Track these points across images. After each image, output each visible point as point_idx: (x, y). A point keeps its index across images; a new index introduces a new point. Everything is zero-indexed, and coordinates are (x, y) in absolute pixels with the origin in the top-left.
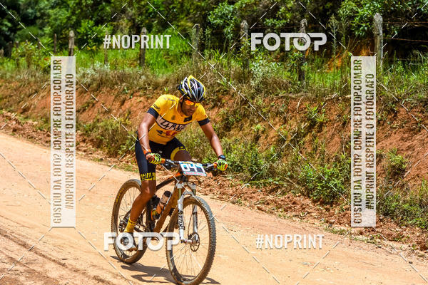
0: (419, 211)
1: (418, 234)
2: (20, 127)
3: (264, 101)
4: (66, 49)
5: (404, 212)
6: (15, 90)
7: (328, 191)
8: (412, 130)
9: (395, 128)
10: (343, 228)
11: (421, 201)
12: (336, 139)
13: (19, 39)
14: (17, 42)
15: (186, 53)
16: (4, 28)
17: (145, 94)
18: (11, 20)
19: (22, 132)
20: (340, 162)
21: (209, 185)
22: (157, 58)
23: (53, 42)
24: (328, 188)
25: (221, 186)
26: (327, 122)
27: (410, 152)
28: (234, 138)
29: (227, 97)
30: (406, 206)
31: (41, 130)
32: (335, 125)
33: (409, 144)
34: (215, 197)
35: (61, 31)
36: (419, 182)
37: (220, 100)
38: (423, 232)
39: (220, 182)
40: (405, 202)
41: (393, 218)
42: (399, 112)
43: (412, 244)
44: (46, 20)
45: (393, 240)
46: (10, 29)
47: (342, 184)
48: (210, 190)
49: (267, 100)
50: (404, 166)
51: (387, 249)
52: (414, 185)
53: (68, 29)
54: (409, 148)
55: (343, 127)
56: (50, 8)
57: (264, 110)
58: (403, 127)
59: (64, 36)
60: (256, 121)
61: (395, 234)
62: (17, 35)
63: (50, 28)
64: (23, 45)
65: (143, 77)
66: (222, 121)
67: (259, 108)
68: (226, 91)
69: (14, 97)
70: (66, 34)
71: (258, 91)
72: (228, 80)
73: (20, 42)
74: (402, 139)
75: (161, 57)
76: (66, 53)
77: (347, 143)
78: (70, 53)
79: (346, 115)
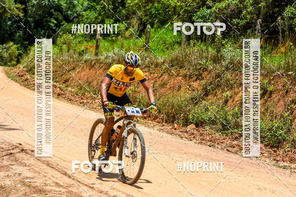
2: (63, 92)
3: (231, 76)
4: (94, 39)
6: (59, 67)
7: (276, 138)
10: (285, 164)
12: (281, 102)
13: (62, 32)
15: (178, 42)
16: (52, 24)
17: (149, 70)
18: (56, 19)
19: (64, 96)
20: (284, 118)
21: (193, 134)
22: (157, 46)
24: (275, 136)
25: (201, 135)
26: (275, 91)
28: (210, 101)
29: (206, 73)
31: (77, 95)
32: (281, 93)
34: (197, 142)
37: (201, 75)
39: (201, 132)
44: (81, 19)
46: (56, 25)
47: (286, 133)
48: (194, 137)
49: (233, 75)
55: (286, 94)
56: (83, 11)
57: (231, 82)
60: (226, 89)
62: (60, 29)
64: (65, 36)
65: (148, 59)
66: (202, 90)
67: (228, 80)
68: (205, 68)
69: (59, 72)
71: (227, 69)
72: (207, 61)
73: (62, 34)
75: (160, 45)
76: (95, 42)
77: (289, 106)
78: (97, 42)
79: (288, 86)
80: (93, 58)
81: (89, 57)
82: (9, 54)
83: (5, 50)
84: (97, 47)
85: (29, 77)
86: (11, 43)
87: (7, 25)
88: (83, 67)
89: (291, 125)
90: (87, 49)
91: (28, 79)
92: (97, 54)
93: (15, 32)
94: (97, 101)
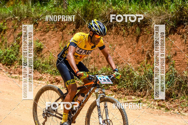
0: (49, 67)
1: (49, 77)
5: (43, 67)
7: (9, 60)
8: (45, 31)
9: (37, 31)
10: (16, 75)
11: (50, 62)
12: (12, 36)
20: (14, 47)
24: (9, 58)
26: (7, 29)
27: (44, 41)
30: (43, 65)
32: (11, 30)
33: (44, 38)
36: (49, 54)
38: (52, 76)
40: (43, 63)
41: (38, 70)
42: (39, 24)
43: (47, 81)
45: (39, 80)
47: (15, 56)
50: (42, 47)
51: (36, 84)
52: (47, 55)
54: (44, 39)
55: (15, 31)
58: (41, 30)
61: (39, 77)
74: (41, 35)
77: (16, 38)
79: (16, 26)
89: (19, 51)
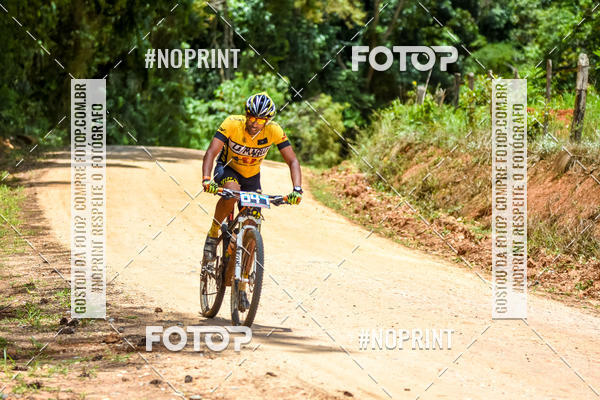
2: (473, 245)
4: (570, 90)
6: (465, 172)
13: (475, 69)
14: (472, 74)
18: (457, 31)
19: (477, 256)
23: (545, 76)
35: (560, 53)
44: (530, 32)
53: (574, 50)
56: (538, 7)
59: (566, 64)
62: (469, 60)
63: (537, 46)
64: (481, 80)
69: (462, 186)
70: (569, 60)
73: (476, 74)
76: (571, 99)
78: (579, 99)
80: (567, 146)
81: (552, 144)
82: (319, 131)
83: (306, 118)
84: (578, 115)
85: (374, 198)
86: (325, 99)
87: (314, 44)
88: (535, 174)
90: (547, 119)
91: (371, 205)
92: (576, 136)
93: (337, 65)
94: (573, 273)
